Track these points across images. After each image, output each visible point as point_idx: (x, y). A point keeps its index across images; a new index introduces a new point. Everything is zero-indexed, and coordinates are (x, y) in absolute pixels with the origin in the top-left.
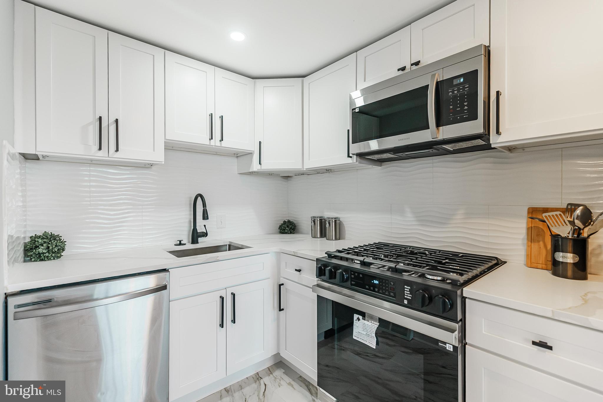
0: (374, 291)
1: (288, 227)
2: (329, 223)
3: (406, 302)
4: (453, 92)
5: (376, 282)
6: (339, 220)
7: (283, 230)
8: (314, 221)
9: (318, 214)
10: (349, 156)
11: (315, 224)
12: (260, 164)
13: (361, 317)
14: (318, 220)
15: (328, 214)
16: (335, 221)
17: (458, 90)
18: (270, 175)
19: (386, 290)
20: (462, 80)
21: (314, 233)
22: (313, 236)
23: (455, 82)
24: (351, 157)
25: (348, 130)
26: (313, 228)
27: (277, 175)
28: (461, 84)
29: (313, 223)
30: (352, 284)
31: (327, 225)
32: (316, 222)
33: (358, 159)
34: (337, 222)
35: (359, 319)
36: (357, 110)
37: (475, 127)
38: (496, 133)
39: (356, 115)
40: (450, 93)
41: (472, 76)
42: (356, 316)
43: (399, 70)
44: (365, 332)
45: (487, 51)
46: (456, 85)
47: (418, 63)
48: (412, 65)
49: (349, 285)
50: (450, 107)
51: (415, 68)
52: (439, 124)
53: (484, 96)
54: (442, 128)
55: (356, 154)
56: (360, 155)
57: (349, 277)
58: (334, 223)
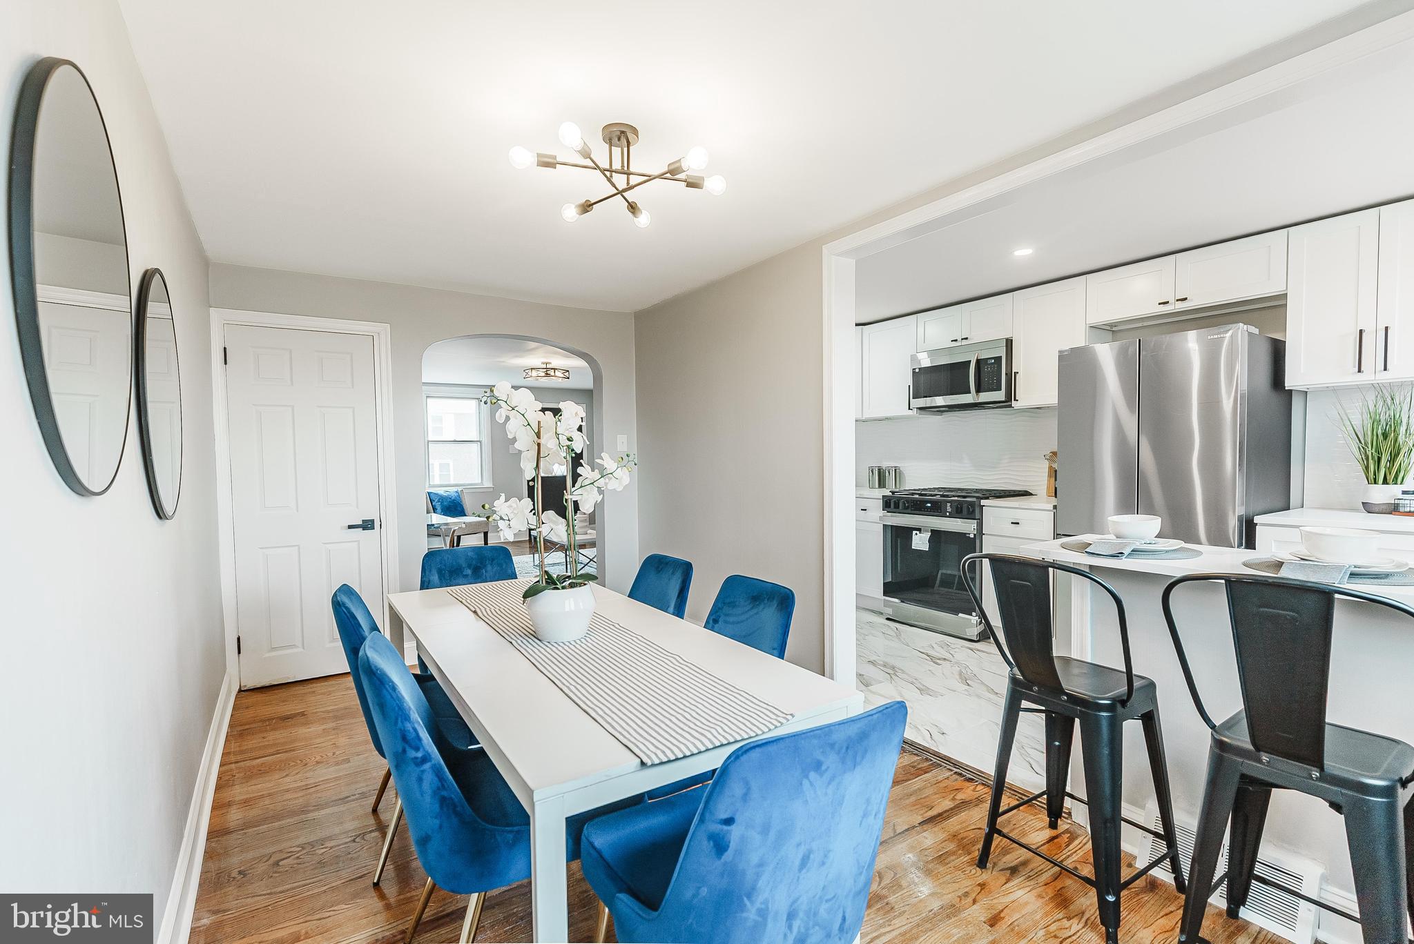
0: (928, 511)
2: (889, 472)
3: (948, 514)
4: (987, 368)
5: (929, 505)
6: (899, 469)
9: (876, 463)
10: (909, 409)
11: (873, 473)
13: (918, 532)
14: (877, 469)
15: (885, 464)
16: (895, 470)
17: (991, 367)
19: (935, 509)
20: (993, 361)
21: (877, 485)
22: (871, 487)
23: (990, 361)
24: (912, 409)
25: (910, 386)
26: (871, 477)
28: (992, 363)
29: (871, 473)
30: (911, 510)
31: (887, 473)
32: (874, 471)
33: (918, 411)
34: (897, 471)
35: (916, 534)
36: (917, 370)
37: (1000, 395)
38: (1015, 400)
39: (919, 374)
40: (986, 369)
41: (998, 359)
42: (914, 532)
43: (952, 341)
44: (920, 542)
45: (1009, 343)
46: (990, 364)
47: (967, 339)
48: (962, 339)
49: (909, 511)
50: (985, 379)
51: (965, 342)
52: (978, 391)
53: (1006, 374)
54: (981, 394)
55: (917, 408)
56: (920, 409)
57: (909, 505)
58: (894, 472)
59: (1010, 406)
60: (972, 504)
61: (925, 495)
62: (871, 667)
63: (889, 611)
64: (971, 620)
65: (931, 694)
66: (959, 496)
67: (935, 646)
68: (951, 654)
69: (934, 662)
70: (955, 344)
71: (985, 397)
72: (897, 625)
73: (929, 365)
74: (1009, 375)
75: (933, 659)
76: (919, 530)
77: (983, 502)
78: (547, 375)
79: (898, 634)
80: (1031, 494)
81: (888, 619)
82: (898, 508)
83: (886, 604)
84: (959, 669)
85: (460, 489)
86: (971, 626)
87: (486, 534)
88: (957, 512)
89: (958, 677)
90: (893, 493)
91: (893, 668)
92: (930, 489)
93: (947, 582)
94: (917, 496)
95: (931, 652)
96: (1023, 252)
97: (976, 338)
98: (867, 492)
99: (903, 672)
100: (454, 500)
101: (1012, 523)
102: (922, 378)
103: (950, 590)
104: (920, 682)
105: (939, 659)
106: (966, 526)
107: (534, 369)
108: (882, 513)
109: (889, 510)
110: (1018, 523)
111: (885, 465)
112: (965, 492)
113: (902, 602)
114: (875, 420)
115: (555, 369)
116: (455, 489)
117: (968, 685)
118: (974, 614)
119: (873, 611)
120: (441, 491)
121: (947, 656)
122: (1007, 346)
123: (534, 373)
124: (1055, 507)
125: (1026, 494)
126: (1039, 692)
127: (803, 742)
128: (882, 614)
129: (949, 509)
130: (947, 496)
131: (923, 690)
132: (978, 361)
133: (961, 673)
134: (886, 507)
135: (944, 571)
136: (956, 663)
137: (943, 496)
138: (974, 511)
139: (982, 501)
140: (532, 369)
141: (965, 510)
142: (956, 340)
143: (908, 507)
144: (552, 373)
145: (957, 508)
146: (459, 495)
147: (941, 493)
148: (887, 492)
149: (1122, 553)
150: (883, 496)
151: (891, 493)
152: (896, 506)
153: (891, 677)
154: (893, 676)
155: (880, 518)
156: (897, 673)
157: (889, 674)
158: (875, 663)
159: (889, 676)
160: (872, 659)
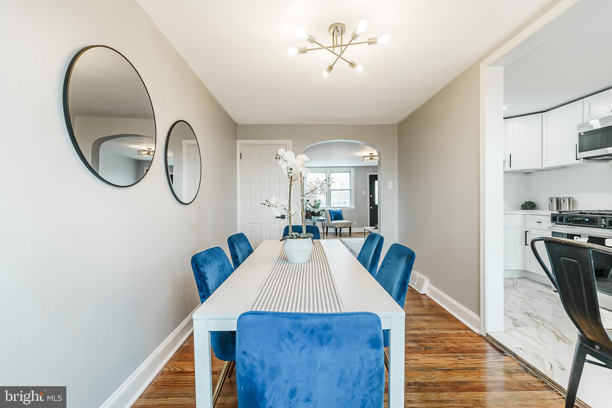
0: (586, 224)
1: (529, 205)
2: (564, 201)
5: (587, 220)
6: (573, 198)
7: (525, 207)
8: (552, 201)
11: (552, 202)
12: (510, 167)
14: (555, 199)
16: (569, 199)
18: (515, 172)
19: (589, 222)
21: (552, 208)
22: (550, 210)
24: (578, 159)
25: (576, 145)
26: (550, 204)
27: (520, 172)
29: (550, 201)
30: (573, 223)
31: (562, 202)
34: (571, 200)
35: (577, 238)
36: (582, 133)
39: (583, 136)
42: (575, 238)
49: (571, 223)
55: (581, 158)
56: (585, 158)
57: (571, 220)
58: (568, 200)
62: (527, 317)
76: (580, 235)
78: (371, 159)
82: (562, 221)
85: (341, 209)
87: (350, 228)
90: (560, 212)
91: (543, 320)
99: (550, 323)
100: (339, 213)
104: (561, 333)
107: (365, 156)
108: (550, 224)
109: (556, 222)
111: (561, 196)
114: (555, 168)
115: (374, 156)
116: (339, 209)
120: (334, 210)
123: (365, 158)
127: (279, 318)
131: (561, 338)
134: (554, 220)
140: (364, 157)
144: (373, 157)
146: (340, 211)
148: (556, 212)
150: (551, 214)
151: (558, 213)
152: (561, 220)
153: (538, 325)
154: (540, 325)
155: (549, 228)
156: (545, 324)
157: (538, 323)
158: (531, 314)
159: (537, 324)
160: (529, 312)
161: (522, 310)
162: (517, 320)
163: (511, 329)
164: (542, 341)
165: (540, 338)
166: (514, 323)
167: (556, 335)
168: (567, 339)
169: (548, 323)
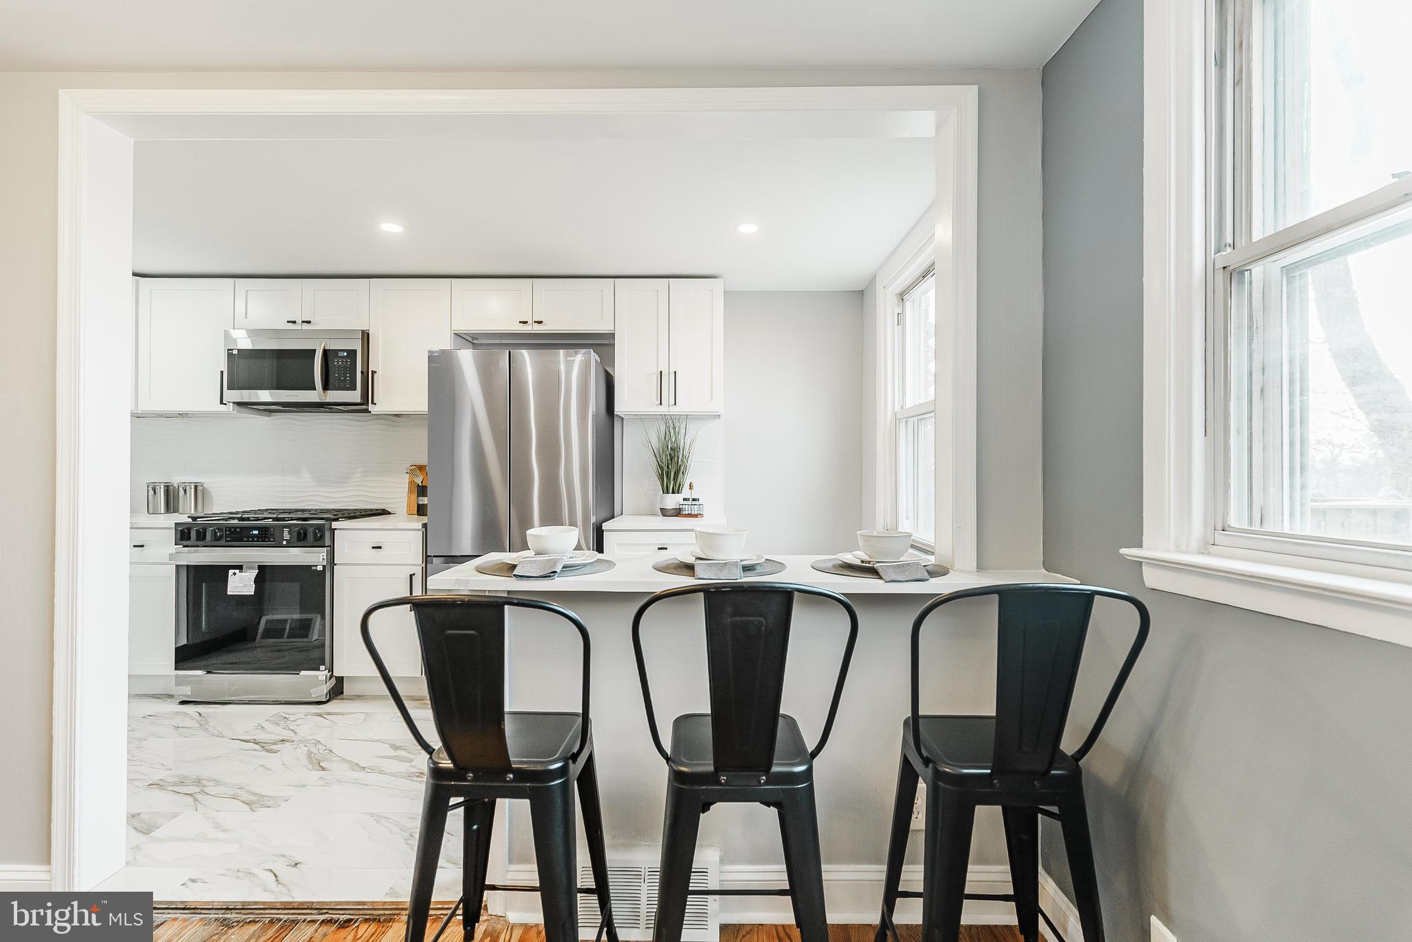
0: (253, 541)
2: (185, 491)
3: (285, 543)
4: (338, 362)
5: (256, 532)
6: (202, 486)
8: (153, 490)
9: (161, 478)
10: (222, 403)
11: (155, 493)
13: (237, 571)
14: (162, 486)
15: (178, 480)
16: (196, 487)
17: (342, 362)
19: (265, 538)
20: (345, 354)
21: (154, 507)
22: (151, 511)
23: (341, 354)
24: (225, 404)
25: (222, 372)
26: (150, 499)
28: (344, 357)
29: (151, 492)
30: (226, 541)
31: (182, 492)
32: (157, 490)
33: (236, 407)
34: (199, 488)
35: (235, 574)
36: (235, 352)
37: (355, 396)
38: (373, 403)
39: (236, 358)
40: (336, 363)
41: (352, 353)
42: (231, 572)
43: (288, 322)
44: (241, 584)
45: (366, 336)
46: (341, 357)
47: (309, 322)
48: (303, 322)
49: (223, 542)
50: (334, 375)
51: (306, 326)
52: (326, 387)
53: (362, 372)
54: (329, 392)
55: (234, 403)
56: (239, 404)
57: (223, 535)
58: (193, 490)
59: (367, 411)
60: (320, 528)
61: (248, 519)
62: (156, 793)
63: (186, 691)
64: (318, 676)
65: (269, 803)
66: (298, 519)
67: (266, 725)
68: (292, 730)
69: (268, 751)
70: (291, 326)
71: (334, 396)
72: (201, 708)
73: (250, 347)
74: (365, 374)
75: (264, 746)
76: (240, 568)
77: (335, 525)
79: (203, 722)
80: (389, 513)
81: (183, 703)
82: (203, 539)
83: (179, 682)
84: (306, 749)
86: (318, 683)
88: (299, 539)
89: (306, 762)
90: (194, 519)
91: (198, 781)
92: (255, 512)
93: (275, 631)
94: (236, 521)
95: (261, 736)
96: (391, 228)
97: (321, 323)
98: (145, 520)
99: (217, 782)
101: (373, 548)
102: (243, 363)
103: (280, 640)
104: (248, 791)
105: (275, 743)
106: (314, 557)
108: (174, 549)
109: (189, 543)
110: (380, 547)
111: (176, 480)
112: (305, 515)
113: (208, 672)
114: (160, 415)
117: (324, 769)
118: (322, 668)
119: (154, 696)
121: (287, 734)
122: (363, 340)
124: (425, 526)
125: (383, 512)
126: (475, 779)
128: (171, 696)
129: (286, 535)
130: (283, 519)
131: (254, 802)
132: (325, 352)
133: (310, 755)
134: (182, 539)
135: (269, 617)
136: (301, 741)
137: (274, 519)
138: (322, 537)
139: (333, 523)
141: (310, 537)
142: (294, 322)
143: (221, 538)
145: (299, 533)
147: (275, 516)
148: (184, 519)
149: (555, 572)
150: (175, 523)
151: (190, 520)
152: (201, 536)
153: (196, 800)
154: (199, 797)
155: (171, 557)
156: (206, 790)
157: (191, 795)
158: (161, 783)
159: (190, 799)
160: (155, 779)
161: (136, 783)
162: (141, 815)
163: (140, 848)
164: (225, 831)
165: (216, 828)
166: (139, 825)
167: (243, 802)
168: (266, 796)
169: (211, 784)
